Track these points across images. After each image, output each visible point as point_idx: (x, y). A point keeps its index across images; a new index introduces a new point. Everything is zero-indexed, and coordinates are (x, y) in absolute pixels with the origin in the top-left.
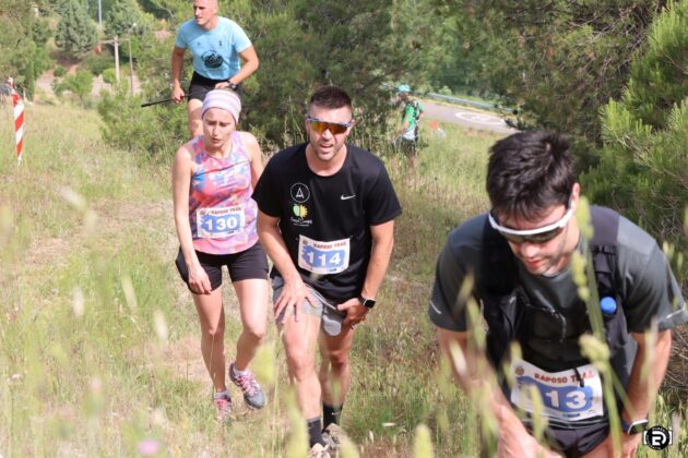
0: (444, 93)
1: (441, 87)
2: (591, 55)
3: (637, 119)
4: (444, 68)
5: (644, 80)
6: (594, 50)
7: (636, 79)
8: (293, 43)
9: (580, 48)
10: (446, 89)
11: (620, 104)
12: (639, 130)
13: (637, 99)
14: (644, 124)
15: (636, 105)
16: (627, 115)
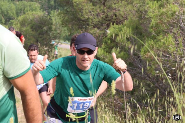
0: (67, 42)
1: (66, 41)
2: (97, 35)
3: (105, 51)
4: (66, 36)
5: (106, 43)
6: (98, 34)
7: (104, 43)
8: (30, 34)
9: (95, 34)
10: (67, 41)
11: (101, 49)
12: (105, 54)
13: (105, 48)
14: (107, 52)
15: (105, 49)
16: (103, 51)
